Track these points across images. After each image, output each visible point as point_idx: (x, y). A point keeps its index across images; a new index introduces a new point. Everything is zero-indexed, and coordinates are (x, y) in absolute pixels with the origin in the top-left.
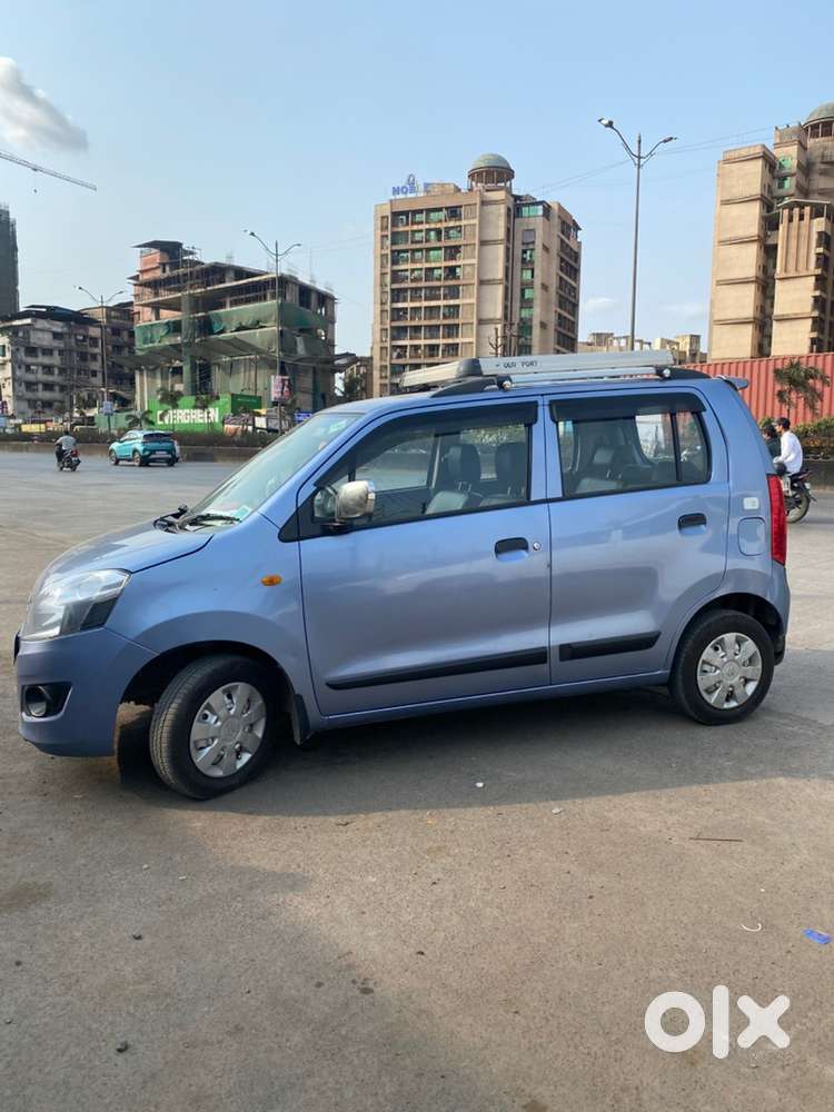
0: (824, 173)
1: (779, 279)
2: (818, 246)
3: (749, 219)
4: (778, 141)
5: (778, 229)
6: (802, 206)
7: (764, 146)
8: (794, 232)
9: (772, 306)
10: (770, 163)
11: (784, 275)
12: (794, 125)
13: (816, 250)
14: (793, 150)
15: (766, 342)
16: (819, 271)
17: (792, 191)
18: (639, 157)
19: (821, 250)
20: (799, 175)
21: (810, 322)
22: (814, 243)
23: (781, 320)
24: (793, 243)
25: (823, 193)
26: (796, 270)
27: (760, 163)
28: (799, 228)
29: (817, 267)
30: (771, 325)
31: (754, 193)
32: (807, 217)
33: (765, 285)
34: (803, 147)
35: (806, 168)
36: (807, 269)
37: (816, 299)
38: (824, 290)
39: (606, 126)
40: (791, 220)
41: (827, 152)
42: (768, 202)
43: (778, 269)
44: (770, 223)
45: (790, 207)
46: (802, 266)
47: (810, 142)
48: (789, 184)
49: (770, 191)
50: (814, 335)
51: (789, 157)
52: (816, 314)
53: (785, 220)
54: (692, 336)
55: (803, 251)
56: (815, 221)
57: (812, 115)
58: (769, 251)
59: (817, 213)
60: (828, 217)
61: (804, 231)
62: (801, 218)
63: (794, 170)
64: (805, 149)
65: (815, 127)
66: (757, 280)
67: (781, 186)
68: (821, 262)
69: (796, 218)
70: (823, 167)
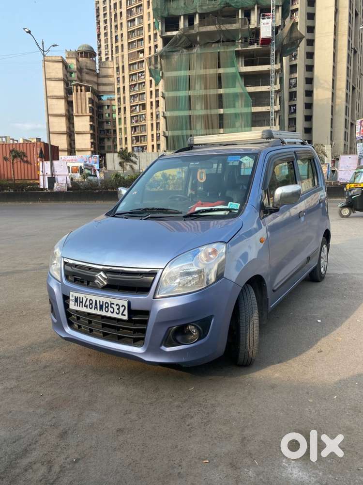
0: (87, 73)
1: (76, 116)
2: (89, 103)
3: (59, 89)
4: (67, 56)
5: (72, 94)
6: (81, 86)
7: (62, 57)
8: (79, 97)
9: (73, 127)
10: (66, 66)
11: (77, 114)
12: (73, 50)
13: (88, 105)
14: (74, 61)
15: (72, 142)
16: (91, 114)
17: (76, 79)
18: (44, 51)
19: (91, 105)
20: (78, 72)
21: (89, 135)
22: (88, 103)
23: (79, 133)
24: (79, 101)
25: (88, 81)
26: (82, 113)
27: (61, 65)
28: (81, 94)
29: (90, 112)
30: (74, 136)
31: (60, 77)
32: (83, 91)
33: (70, 118)
34: (78, 60)
35: (80, 70)
36: (86, 113)
37: (91, 125)
38: (93, 122)
39: (27, 32)
40: (77, 91)
41: (88, 65)
42: (67, 82)
43: (74, 112)
44: (68, 91)
45: (76, 85)
46: (84, 112)
47: (80, 59)
48: (74, 75)
49: (67, 78)
50: (92, 141)
51: (73, 63)
52: (92, 132)
53: (75, 91)
54: (37, 138)
55: (84, 105)
56: (87, 93)
57: (79, 47)
58: (70, 104)
59: (87, 90)
60: (92, 92)
61: (83, 97)
62: (81, 91)
63: (76, 70)
65: (81, 53)
66: (66, 116)
67: (71, 76)
68: (91, 110)
69: (79, 91)
70: (86, 70)
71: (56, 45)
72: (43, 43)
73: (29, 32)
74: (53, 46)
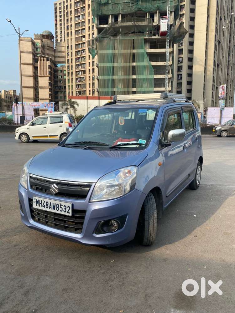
0: (48, 49)
1: (39, 76)
2: (49, 69)
3: (29, 58)
4: (35, 38)
5: (37, 62)
6: (44, 57)
7: (31, 38)
8: (42, 64)
9: (38, 84)
10: (34, 44)
12: (39, 34)
13: (48, 70)
14: (39, 41)
15: (37, 94)
16: (50, 76)
17: (40, 52)
18: (19, 34)
19: (50, 70)
20: (42, 48)
21: (48, 89)
22: (48, 68)
23: (41, 88)
24: (42, 67)
25: (48, 54)
26: (44, 75)
27: (30, 43)
28: (43, 63)
29: (49, 74)
30: (38, 89)
31: (30, 51)
32: (45, 60)
33: (36, 78)
34: (42, 41)
36: (46, 75)
37: (49, 83)
38: (51, 81)
39: (9, 21)
40: (41, 61)
41: (48, 44)
42: (34, 54)
43: (39, 74)
44: (35, 61)
45: (41, 57)
46: (45, 74)
47: (44, 40)
48: (39, 50)
49: (34, 51)
50: (50, 93)
51: (38, 42)
52: (50, 87)
53: (40, 60)
54: (13, 90)
55: (45, 70)
56: (48, 62)
57: (43, 32)
58: (36, 68)
59: (48, 60)
60: (51, 61)
61: (45, 64)
63: (40, 47)
64: (43, 42)
65: (44, 36)
66: (33, 76)
67: (37, 51)
68: (50, 73)
69: (42, 60)
70: (48, 47)
71: (28, 31)
72: (19, 29)
73: (10, 21)
74: (26, 31)
